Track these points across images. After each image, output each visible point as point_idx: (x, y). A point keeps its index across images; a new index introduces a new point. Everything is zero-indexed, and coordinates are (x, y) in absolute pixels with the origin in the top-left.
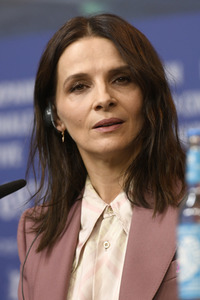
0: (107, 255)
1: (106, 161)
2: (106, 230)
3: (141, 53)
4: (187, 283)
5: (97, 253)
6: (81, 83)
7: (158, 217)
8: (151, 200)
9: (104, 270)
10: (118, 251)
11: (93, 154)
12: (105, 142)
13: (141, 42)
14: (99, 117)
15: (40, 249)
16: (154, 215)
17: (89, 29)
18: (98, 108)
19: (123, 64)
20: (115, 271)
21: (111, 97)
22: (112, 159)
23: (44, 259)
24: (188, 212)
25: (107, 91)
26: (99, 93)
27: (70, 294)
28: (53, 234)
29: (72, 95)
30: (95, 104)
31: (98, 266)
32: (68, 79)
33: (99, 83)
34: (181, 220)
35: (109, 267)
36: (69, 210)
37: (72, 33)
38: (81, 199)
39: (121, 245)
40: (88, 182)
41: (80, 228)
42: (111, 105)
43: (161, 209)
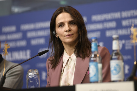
0: (70, 70)
1: (69, 45)
2: (70, 63)
3: (77, 17)
4: (92, 77)
5: (68, 69)
6: (62, 25)
7: (83, 60)
8: (81, 55)
9: (69, 74)
10: (73, 69)
11: (66, 43)
12: (68, 40)
13: (77, 13)
14: (67, 34)
15: (52, 68)
16: (82, 59)
17: (64, 10)
18: (66, 31)
19: (72, 19)
20: (72, 74)
21: (70, 28)
22: (71, 44)
23: (53, 71)
24: (92, 59)
25: (68, 27)
26: (66, 27)
27: (61, 80)
28: (56, 64)
29: (60, 28)
30: (66, 30)
31: (68, 73)
32: (58, 24)
33: (66, 24)
34: (90, 61)
35: (71, 73)
36: (60, 58)
37: (59, 12)
38: (63, 55)
39: (74, 67)
40: (64, 51)
41: (63, 63)
42: (70, 30)
43: (84, 58)
